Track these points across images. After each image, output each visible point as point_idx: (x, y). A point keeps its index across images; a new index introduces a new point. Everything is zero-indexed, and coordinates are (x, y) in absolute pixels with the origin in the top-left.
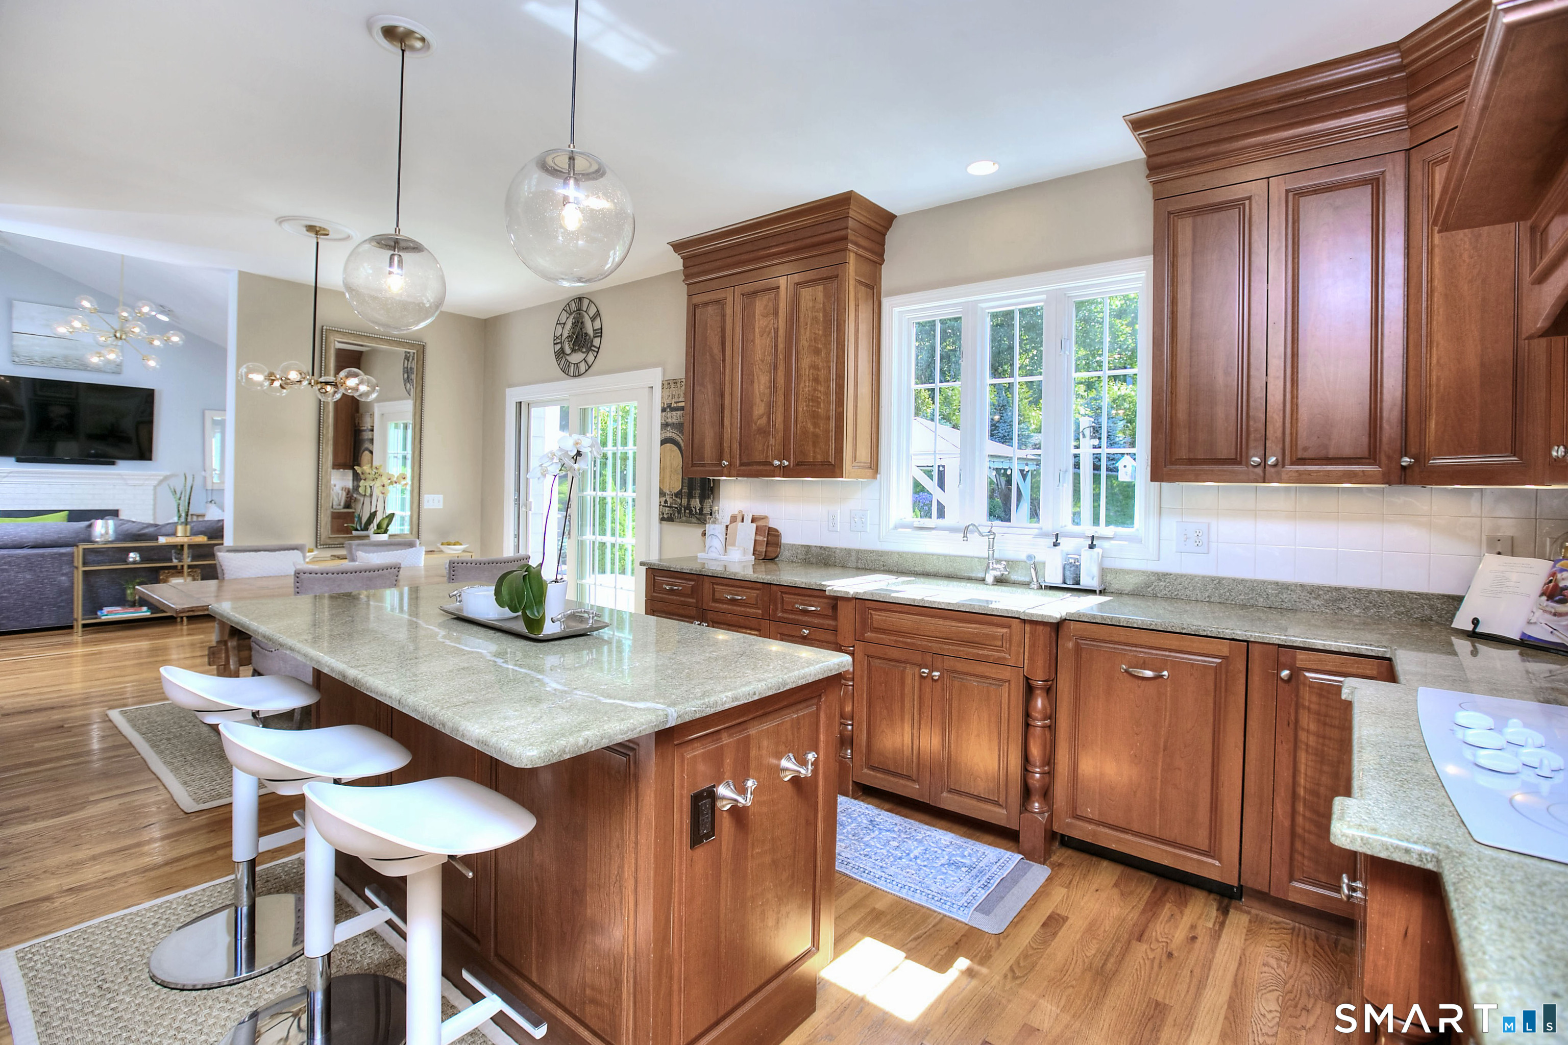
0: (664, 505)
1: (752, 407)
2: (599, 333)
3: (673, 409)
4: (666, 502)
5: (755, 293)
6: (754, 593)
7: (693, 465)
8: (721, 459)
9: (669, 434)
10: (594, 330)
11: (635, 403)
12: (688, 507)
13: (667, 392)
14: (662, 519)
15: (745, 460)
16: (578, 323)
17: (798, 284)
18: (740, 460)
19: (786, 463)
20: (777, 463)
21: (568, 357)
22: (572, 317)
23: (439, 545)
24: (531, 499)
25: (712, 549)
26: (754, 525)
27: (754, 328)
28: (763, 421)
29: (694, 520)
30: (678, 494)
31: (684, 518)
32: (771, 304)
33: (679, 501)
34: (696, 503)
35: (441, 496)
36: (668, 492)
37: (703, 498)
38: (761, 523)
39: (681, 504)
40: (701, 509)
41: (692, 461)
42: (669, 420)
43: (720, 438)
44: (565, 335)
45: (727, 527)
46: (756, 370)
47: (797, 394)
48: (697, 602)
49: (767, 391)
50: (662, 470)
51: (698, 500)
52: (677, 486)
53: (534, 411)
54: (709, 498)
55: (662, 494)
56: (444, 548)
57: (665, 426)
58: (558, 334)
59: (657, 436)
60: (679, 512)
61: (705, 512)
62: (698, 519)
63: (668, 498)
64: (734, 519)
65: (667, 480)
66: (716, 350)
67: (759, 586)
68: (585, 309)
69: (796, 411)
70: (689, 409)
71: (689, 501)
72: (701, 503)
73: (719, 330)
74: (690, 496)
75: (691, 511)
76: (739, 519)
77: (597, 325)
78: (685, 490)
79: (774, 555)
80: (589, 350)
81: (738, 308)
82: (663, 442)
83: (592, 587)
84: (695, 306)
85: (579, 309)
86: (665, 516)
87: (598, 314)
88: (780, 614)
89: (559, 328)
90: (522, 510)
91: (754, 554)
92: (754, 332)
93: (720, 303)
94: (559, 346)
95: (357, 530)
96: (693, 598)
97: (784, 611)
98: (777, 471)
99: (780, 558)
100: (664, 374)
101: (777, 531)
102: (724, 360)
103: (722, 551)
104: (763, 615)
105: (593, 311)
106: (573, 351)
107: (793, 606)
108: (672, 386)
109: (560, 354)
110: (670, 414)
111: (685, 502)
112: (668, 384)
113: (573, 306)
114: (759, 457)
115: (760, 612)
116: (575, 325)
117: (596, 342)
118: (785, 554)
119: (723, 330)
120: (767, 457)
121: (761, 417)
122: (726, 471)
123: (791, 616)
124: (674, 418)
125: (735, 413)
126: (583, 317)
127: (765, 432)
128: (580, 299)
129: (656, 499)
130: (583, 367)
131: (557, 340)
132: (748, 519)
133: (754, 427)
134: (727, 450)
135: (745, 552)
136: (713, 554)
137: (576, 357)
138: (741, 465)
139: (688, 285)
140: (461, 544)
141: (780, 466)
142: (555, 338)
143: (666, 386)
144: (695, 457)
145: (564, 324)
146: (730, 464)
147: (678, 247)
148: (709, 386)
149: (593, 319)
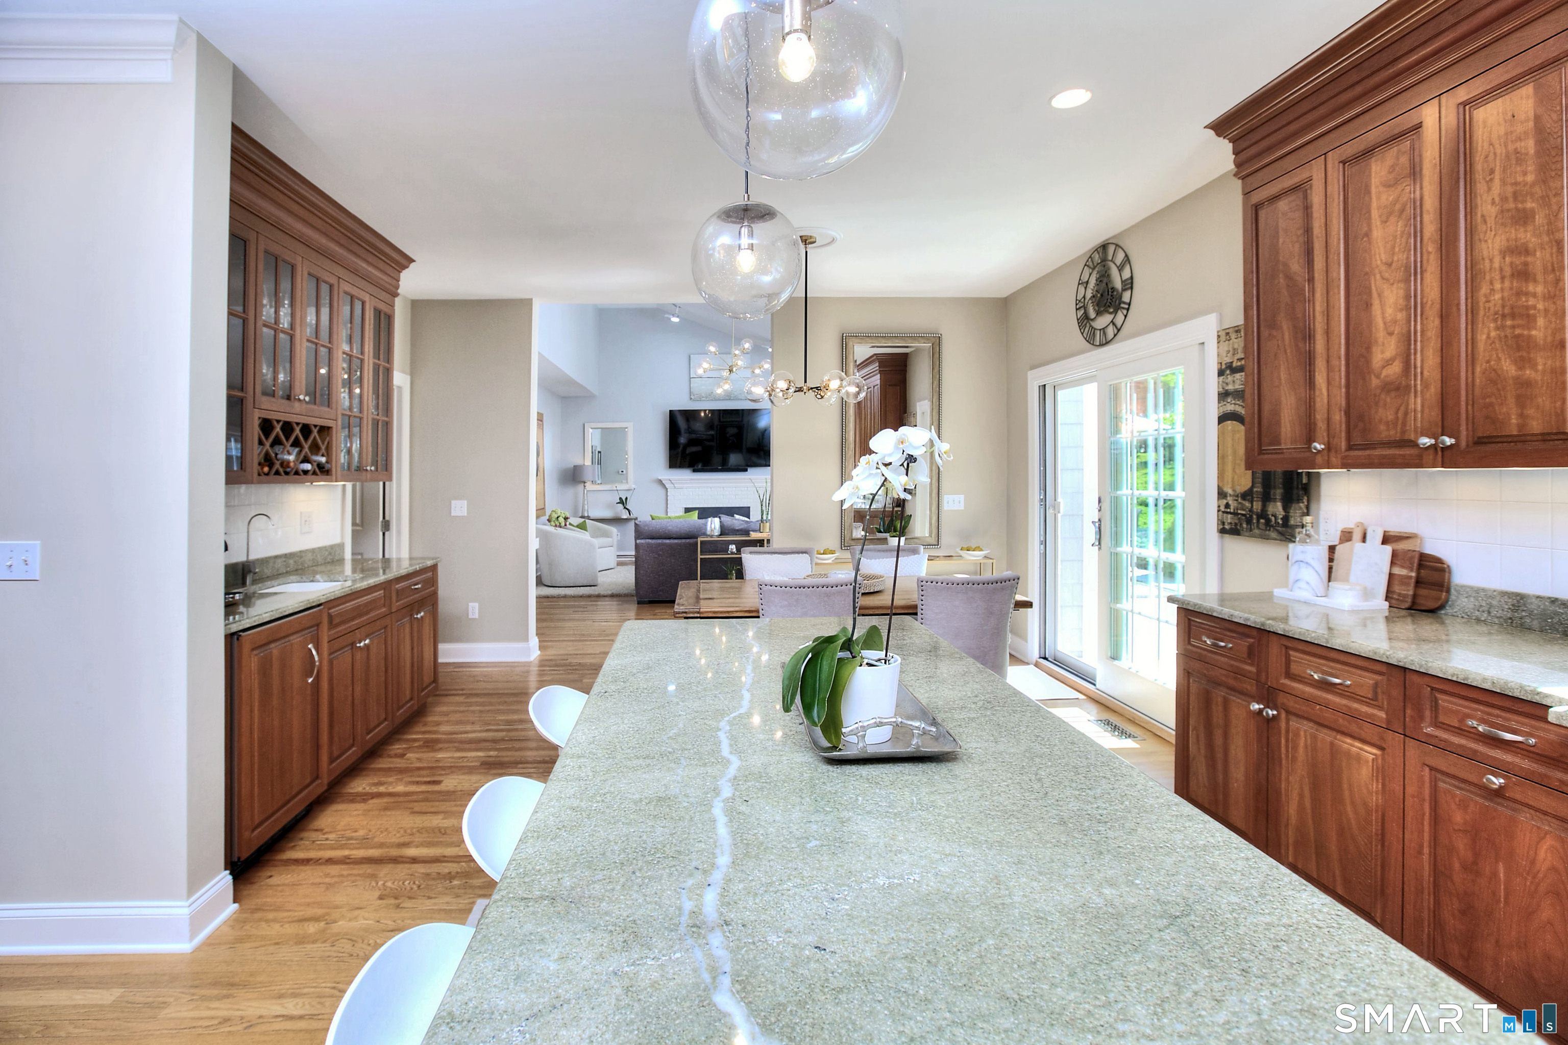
0: (1224, 510)
1: (1369, 349)
2: (1129, 284)
3: (1234, 370)
4: (1227, 506)
5: (1367, 153)
6: (1368, 680)
7: (1261, 452)
8: (1310, 440)
9: (1231, 406)
10: (1122, 282)
11: (1180, 370)
12: (1263, 515)
13: (1225, 346)
14: (1222, 531)
15: (1357, 440)
16: (1104, 277)
17: (1464, 104)
18: (1349, 439)
19: (1448, 441)
20: (1425, 441)
21: (1093, 324)
22: (1095, 272)
23: (958, 550)
24: (1060, 499)
25: (1302, 585)
26: (1388, 549)
27: (1369, 212)
28: (1396, 368)
29: (1273, 534)
30: (1247, 495)
31: (1257, 531)
32: (1404, 160)
33: (1248, 504)
34: (1277, 509)
35: (962, 497)
36: (1230, 491)
37: (1288, 501)
38: (1402, 546)
39: (1251, 510)
40: (1286, 519)
41: (1260, 445)
42: (1230, 387)
43: (1309, 406)
44: (1089, 295)
45: (1332, 549)
46: (1376, 283)
47: (1473, 311)
48: (1259, 673)
49: (1401, 316)
50: (1221, 458)
51: (1279, 505)
52: (1245, 481)
53: (1061, 394)
54: (1299, 500)
55: (1222, 494)
56: (964, 553)
57: (1223, 395)
58: (1080, 297)
59: (1213, 410)
60: (1249, 521)
61: (1292, 522)
62: (1280, 533)
63: (1230, 500)
64: (1347, 536)
65: (1229, 474)
66: (1296, 267)
67: (1378, 667)
68: (1110, 258)
69: (1472, 342)
70: (1253, 366)
71: (1264, 507)
72: (1286, 508)
73: (1300, 232)
74: (1266, 498)
75: (1268, 521)
76: (1357, 536)
77: (1126, 274)
78: (1258, 489)
79: (1432, 605)
80: (1117, 309)
81: (1335, 188)
82: (1222, 419)
83: (1130, 614)
84: (1257, 208)
85: (1104, 260)
86: (1227, 527)
87: (1127, 259)
88: (1429, 730)
89: (1082, 289)
90: (1050, 512)
91: (1387, 598)
92: (1369, 219)
93: (1301, 189)
94: (1081, 312)
95: (880, 532)
96: (1252, 665)
97: (1437, 724)
98: (1429, 457)
99: (1448, 610)
100: (1221, 320)
101: (1439, 561)
102: (1311, 280)
103: (1321, 590)
104: (1388, 722)
105: (1120, 256)
106: (1099, 313)
107: (1462, 721)
108: (1233, 336)
109: (1084, 321)
110: (1230, 378)
111: (1257, 506)
112: (1225, 335)
113: (1097, 258)
114: (1385, 432)
115: (1382, 715)
116: (1099, 281)
117: (1126, 297)
118: (1460, 603)
119: (1308, 230)
120: (1404, 432)
121: (1388, 363)
122: (1319, 459)
123: (1457, 740)
124: (1236, 382)
125: (1334, 362)
126: (1109, 269)
127: (1397, 389)
128: (1104, 247)
129: (1212, 502)
130: (1111, 331)
131: (1081, 305)
132: (1375, 537)
133: (1375, 382)
134: (1321, 425)
135: (1367, 594)
136: (1303, 593)
137: (1103, 321)
138: (1350, 448)
139: (1243, 178)
140: (981, 550)
141: (1434, 447)
142: (1077, 301)
143: (1223, 338)
144: (1265, 440)
145: (1087, 282)
146: (1329, 448)
147: (1220, 127)
148: (1285, 327)
149: (1121, 269)
